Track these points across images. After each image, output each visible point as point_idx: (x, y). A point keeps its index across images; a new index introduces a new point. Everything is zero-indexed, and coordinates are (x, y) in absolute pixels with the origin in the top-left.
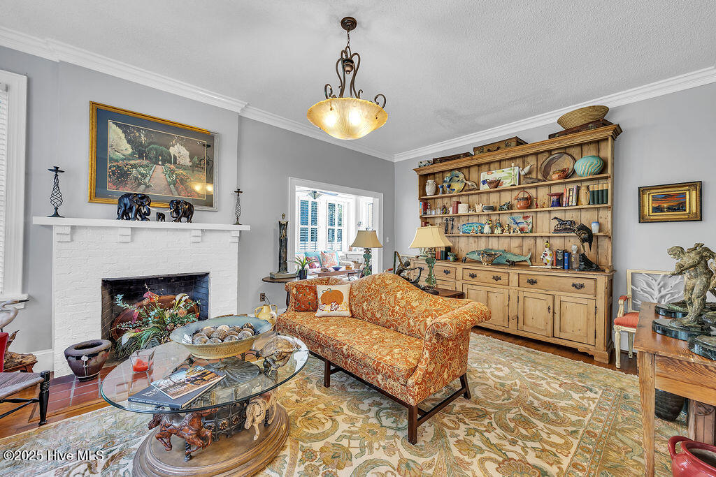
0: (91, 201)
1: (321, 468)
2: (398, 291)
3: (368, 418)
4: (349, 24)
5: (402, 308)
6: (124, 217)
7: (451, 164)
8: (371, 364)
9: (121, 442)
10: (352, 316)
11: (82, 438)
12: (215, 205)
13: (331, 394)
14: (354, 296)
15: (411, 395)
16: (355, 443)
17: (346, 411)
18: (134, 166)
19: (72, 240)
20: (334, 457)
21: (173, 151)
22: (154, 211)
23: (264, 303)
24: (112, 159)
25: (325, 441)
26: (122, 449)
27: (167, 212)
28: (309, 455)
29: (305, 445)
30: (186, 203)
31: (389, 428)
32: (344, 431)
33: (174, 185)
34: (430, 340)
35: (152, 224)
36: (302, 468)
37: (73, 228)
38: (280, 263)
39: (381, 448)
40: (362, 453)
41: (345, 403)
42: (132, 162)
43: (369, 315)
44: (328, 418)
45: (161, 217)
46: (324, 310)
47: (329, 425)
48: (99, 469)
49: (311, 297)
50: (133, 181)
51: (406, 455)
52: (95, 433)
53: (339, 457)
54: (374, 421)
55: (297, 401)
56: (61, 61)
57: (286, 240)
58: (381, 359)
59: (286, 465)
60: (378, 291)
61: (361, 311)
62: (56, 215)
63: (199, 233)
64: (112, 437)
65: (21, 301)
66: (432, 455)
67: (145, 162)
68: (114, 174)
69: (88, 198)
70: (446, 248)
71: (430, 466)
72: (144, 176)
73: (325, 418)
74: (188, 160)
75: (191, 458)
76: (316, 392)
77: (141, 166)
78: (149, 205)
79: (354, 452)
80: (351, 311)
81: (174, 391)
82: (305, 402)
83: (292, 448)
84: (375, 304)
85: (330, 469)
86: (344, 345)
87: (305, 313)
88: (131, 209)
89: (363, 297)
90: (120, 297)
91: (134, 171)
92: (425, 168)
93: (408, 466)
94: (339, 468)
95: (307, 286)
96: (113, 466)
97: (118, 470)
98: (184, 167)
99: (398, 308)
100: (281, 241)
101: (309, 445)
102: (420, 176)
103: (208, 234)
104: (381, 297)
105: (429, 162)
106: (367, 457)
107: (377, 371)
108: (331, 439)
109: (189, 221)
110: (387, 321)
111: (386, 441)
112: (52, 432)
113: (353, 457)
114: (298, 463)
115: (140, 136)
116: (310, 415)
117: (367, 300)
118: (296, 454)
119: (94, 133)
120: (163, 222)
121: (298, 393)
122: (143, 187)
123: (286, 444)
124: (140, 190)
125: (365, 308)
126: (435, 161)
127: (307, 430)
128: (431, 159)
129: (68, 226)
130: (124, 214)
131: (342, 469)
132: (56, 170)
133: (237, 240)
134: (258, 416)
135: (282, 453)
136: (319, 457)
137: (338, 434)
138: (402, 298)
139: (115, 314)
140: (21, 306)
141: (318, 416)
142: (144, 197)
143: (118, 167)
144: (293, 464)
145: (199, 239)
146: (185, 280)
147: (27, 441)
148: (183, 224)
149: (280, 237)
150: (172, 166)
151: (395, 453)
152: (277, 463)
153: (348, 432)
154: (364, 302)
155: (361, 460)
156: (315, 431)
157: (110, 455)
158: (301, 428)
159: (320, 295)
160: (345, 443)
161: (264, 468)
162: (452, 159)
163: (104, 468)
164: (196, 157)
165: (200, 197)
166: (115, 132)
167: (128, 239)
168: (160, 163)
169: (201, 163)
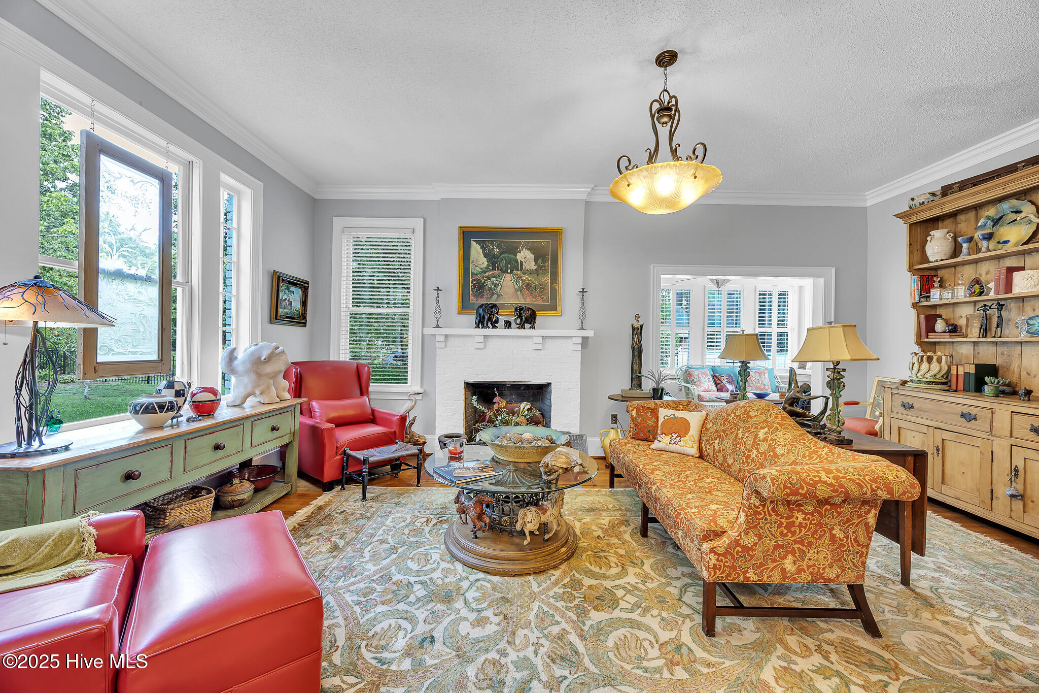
0: (459, 313)
1: (578, 600)
2: (761, 428)
3: (669, 585)
4: (667, 59)
5: (761, 454)
6: (480, 326)
7: (985, 190)
8: (672, 513)
9: (450, 514)
10: (701, 457)
11: (431, 502)
12: (559, 308)
13: (643, 545)
14: (707, 430)
15: (704, 565)
16: (631, 599)
17: (647, 567)
18: (489, 278)
19: (446, 347)
20: (597, 598)
21: (520, 257)
22: (502, 319)
23: (614, 426)
24: (473, 274)
25: (601, 582)
26: (448, 518)
27: (512, 319)
28: (576, 584)
29: (577, 575)
30: (529, 309)
31: (689, 606)
32: (629, 583)
33: (521, 291)
34: (748, 499)
35: (501, 331)
36: (561, 591)
37: (446, 336)
38: (632, 378)
39: (659, 617)
40: (632, 610)
41: (652, 560)
42: (487, 274)
43: (720, 459)
44: (619, 564)
45: (508, 324)
46: (663, 442)
47: (614, 571)
48: (431, 525)
49: (651, 423)
50: (488, 292)
51: (686, 638)
52: (439, 502)
53: (604, 601)
54: (675, 591)
55: (598, 537)
56: (442, 199)
57: (640, 348)
58: (683, 509)
59: (548, 582)
60: (736, 424)
61: (711, 450)
62: (438, 326)
63: (540, 340)
64: (447, 508)
65: (418, 394)
66: (725, 658)
67: (497, 272)
68: (474, 287)
69: (457, 311)
70: (978, 366)
71: (709, 665)
72: (496, 285)
73: (616, 563)
74: (533, 263)
75: (476, 537)
76: (627, 537)
77: (494, 277)
78: (497, 313)
79: (622, 604)
80: (700, 449)
81: (458, 471)
82: (607, 542)
83: (564, 571)
84: (728, 444)
85: (586, 605)
86: (655, 484)
87: (641, 442)
88: (484, 317)
89: (716, 431)
90: (475, 398)
91: (489, 282)
92: (923, 207)
93: (678, 649)
94: (596, 608)
95: (649, 408)
96: (438, 526)
97: (440, 530)
98: (530, 272)
99: (755, 452)
100: (633, 349)
101: (581, 577)
102: (912, 226)
103: (549, 341)
104: (737, 434)
105: (933, 194)
106: (634, 616)
107: (676, 526)
108: (608, 584)
109: (533, 327)
110: (740, 471)
111: (672, 615)
112: (420, 492)
113: (619, 608)
114: (560, 585)
115: (493, 249)
116: (602, 554)
117: (719, 437)
118: (563, 579)
119: (462, 253)
120: (510, 330)
121: (605, 531)
122: (495, 296)
123: (560, 567)
124: (493, 301)
125: (717, 447)
126: (946, 191)
127: (589, 565)
128: (937, 188)
129: (443, 335)
130: (481, 322)
131: (598, 611)
132: (438, 289)
133: (579, 347)
134: (528, 522)
135: (552, 572)
136: (583, 590)
137: (617, 582)
138: (765, 440)
139: (479, 415)
140: (419, 397)
141: (611, 559)
142: (494, 306)
143: (477, 280)
144: (555, 584)
145: (540, 347)
146: (532, 389)
147: (407, 493)
148: (527, 331)
149: (633, 344)
150: (519, 272)
151: (672, 630)
152: (542, 577)
153: (632, 586)
154: (716, 439)
155: (624, 615)
156: (597, 570)
157: (440, 519)
158: (585, 561)
159: (661, 420)
160: (620, 593)
161: (529, 574)
162: (992, 178)
163: (434, 525)
164: (540, 259)
165: (544, 301)
166: (476, 249)
167: (482, 346)
168: (509, 271)
169: (546, 265)
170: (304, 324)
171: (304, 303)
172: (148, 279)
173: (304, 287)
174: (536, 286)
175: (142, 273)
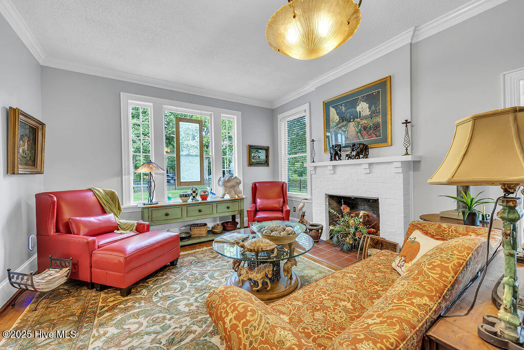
0: (324, 153)
12: (389, 140)
18: (340, 128)
19: (315, 173)
21: (358, 109)
24: (332, 127)
33: (360, 133)
35: (345, 161)
42: (339, 126)
56: (316, 89)
62: (313, 162)
63: (369, 166)
65: (305, 199)
67: (345, 123)
68: (333, 135)
69: (324, 151)
72: (344, 132)
74: (368, 110)
77: (343, 127)
78: (340, 150)
91: (340, 131)
98: (366, 118)
103: (375, 166)
115: (342, 108)
119: (325, 116)
132: (313, 141)
133: (401, 171)
142: (336, 146)
145: (369, 171)
150: (359, 120)
164: (373, 106)
165: (377, 136)
166: (333, 111)
167: (332, 172)
168: (352, 120)
169: (377, 109)
170: (268, 165)
171: (267, 156)
172: (196, 156)
173: (267, 150)
174: (370, 127)
175: (194, 154)
